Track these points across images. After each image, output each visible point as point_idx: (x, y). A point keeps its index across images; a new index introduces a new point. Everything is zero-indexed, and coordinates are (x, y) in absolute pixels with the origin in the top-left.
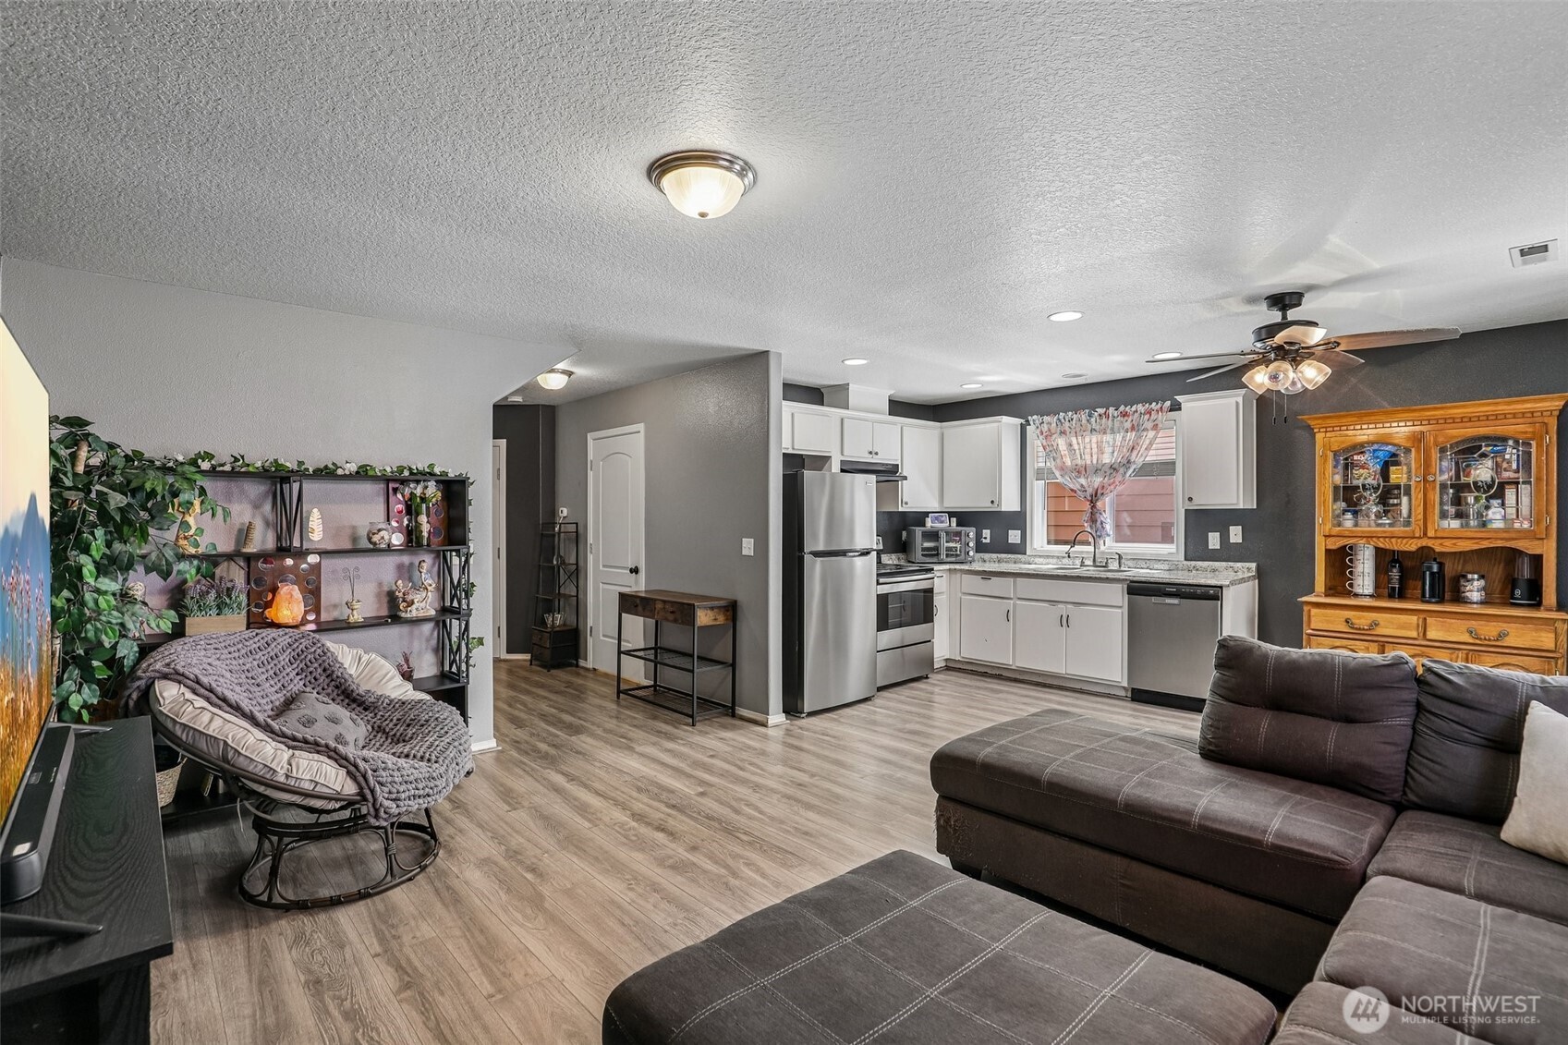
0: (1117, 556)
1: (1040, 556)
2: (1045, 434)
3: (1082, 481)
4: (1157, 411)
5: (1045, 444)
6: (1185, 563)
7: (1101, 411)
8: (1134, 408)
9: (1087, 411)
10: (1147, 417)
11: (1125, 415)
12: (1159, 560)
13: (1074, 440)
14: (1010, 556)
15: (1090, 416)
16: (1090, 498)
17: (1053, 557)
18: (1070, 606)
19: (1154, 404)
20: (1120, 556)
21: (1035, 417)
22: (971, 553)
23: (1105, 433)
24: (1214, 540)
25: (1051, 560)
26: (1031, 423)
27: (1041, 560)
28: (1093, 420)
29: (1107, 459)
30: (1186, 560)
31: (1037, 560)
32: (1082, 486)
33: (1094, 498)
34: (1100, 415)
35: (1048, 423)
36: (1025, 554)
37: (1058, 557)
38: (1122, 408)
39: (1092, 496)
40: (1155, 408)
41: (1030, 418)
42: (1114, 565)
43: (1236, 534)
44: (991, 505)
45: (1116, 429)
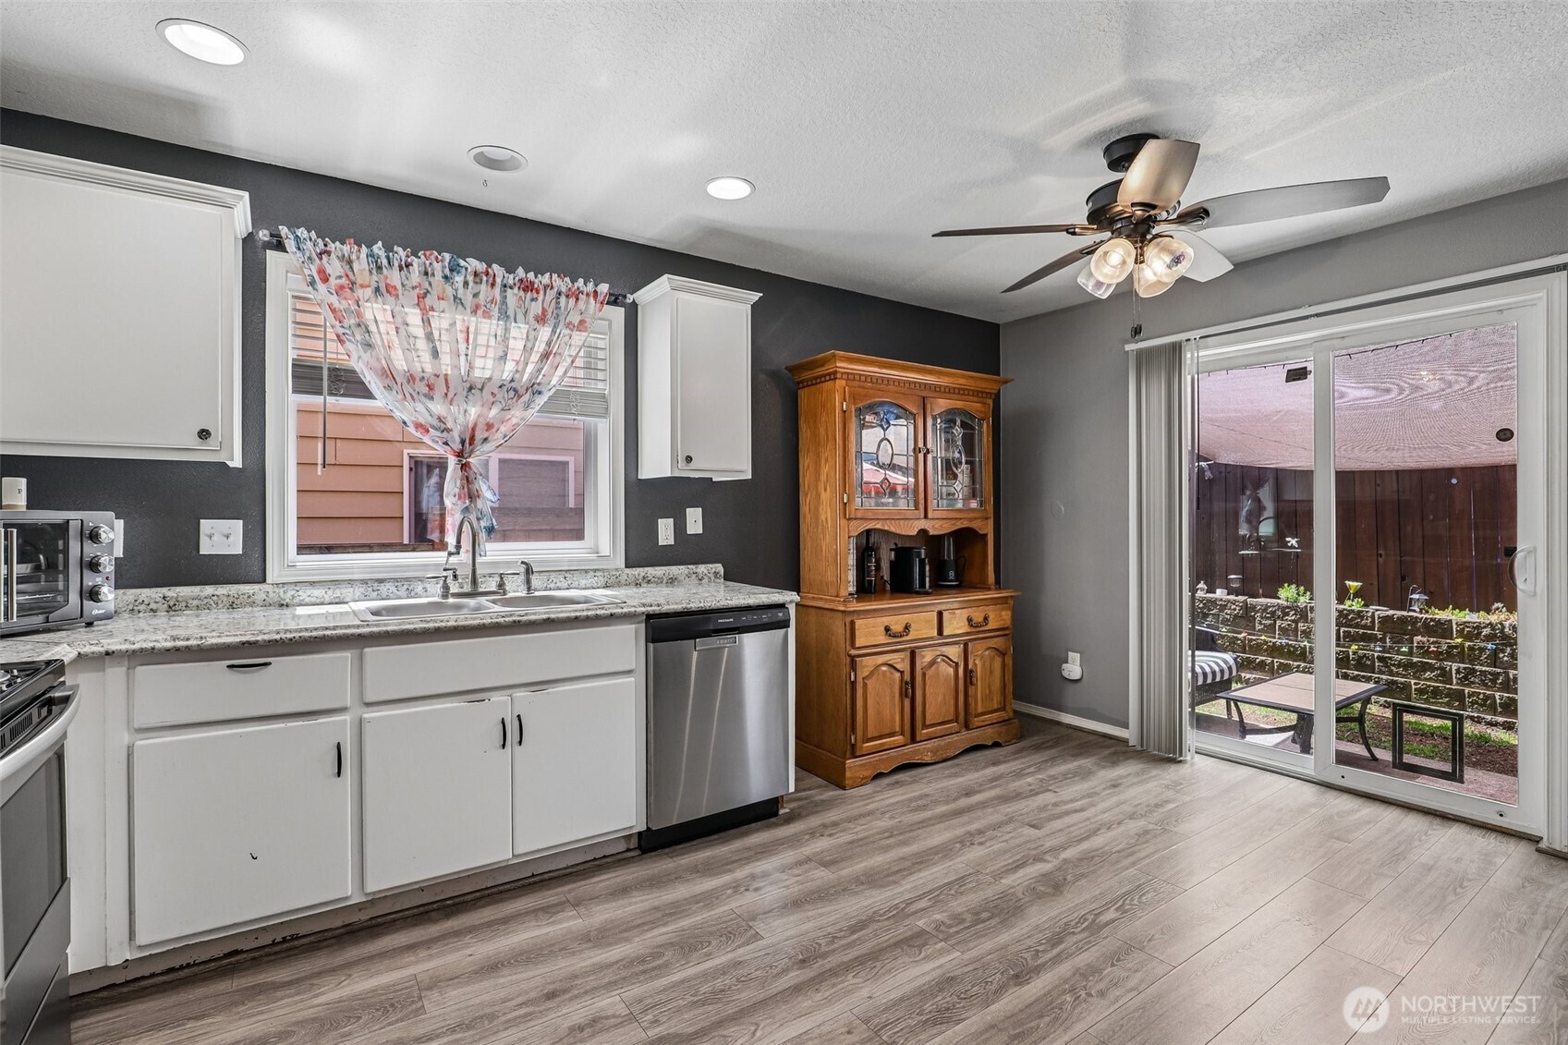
0: (522, 569)
1: (312, 584)
2: (333, 281)
3: (438, 407)
4: (588, 295)
5: (336, 305)
6: (628, 571)
7: (474, 264)
8: (545, 279)
9: (447, 256)
10: (572, 301)
11: (528, 287)
12: (586, 571)
13: (414, 316)
14: (209, 590)
15: (454, 268)
16: (457, 447)
17: (350, 582)
18: (519, 694)
19: (581, 280)
20: (529, 571)
21: (302, 232)
22: (108, 593)
23: (487, 315)
24: (665, 532)
25: (347, 592)
26: (290, 244)
27: (318, 593)
28: (459, 279)
29: (484, 368)
30: (626, 567)
31: (304, 594)
32: (440, 419)
33: (469, 442)
34: (476, 274)
35: (342, 258)
36: (264, 581)
37: (364, 582)
38: (520, 272)
39: (463, 442)
40: (585, 290)
41: (284, 230)
42: (516, 589)
43: (695, 521)
44: (194, 442)
45: (511, 312)
